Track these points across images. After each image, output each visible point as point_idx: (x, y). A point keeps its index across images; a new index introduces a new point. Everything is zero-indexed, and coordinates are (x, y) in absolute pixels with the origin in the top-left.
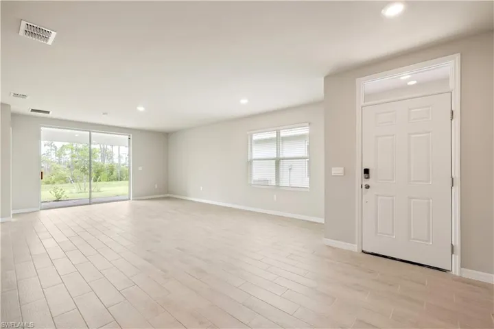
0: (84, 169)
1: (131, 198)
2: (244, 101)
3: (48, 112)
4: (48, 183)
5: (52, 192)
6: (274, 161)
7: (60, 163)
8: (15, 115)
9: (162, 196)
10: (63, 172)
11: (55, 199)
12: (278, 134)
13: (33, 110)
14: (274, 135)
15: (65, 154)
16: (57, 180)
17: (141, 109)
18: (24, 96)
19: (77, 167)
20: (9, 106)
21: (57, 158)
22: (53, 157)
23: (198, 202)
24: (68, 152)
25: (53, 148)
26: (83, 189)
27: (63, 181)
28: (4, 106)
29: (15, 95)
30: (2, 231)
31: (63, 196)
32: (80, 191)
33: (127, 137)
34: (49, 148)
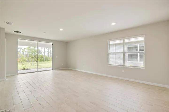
0: (33, 57)
1: (53, 69)
2: (113, 24)
3: (21, 32)
4: (20, 62)
5: (22, 66)
6: (122, 54)
7: (23, 55)
8: (7, 34)
9: (65, 68)
10: (25, 58)
11: (23, 69)
12: (124, 41)
13: (15, 31)
14: (122, 41)
15: (25, 52)
16: (23, 61)
17: (61, 29)
18: (11, 23)
19: (30, 56)
20: (4, 29)
21: (23, 53)
22: (21, 53)
23: (81, 72)
24: (26, 50)
25: (21, 49)
26: (32, 65)
27: (25, 61)
28: (2, 29)
29: (7, 23)
30: (1, 86)
31: (26, 68)
32: (31, 65)
33: (51, 44)
34: (20, 49)
